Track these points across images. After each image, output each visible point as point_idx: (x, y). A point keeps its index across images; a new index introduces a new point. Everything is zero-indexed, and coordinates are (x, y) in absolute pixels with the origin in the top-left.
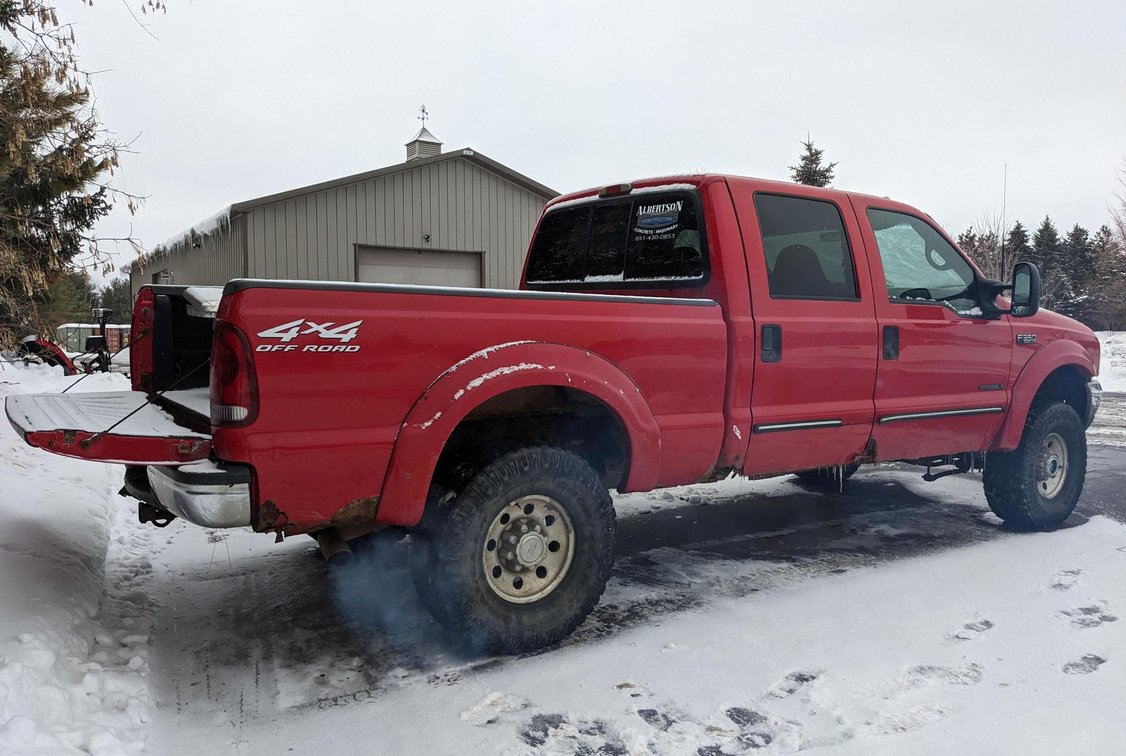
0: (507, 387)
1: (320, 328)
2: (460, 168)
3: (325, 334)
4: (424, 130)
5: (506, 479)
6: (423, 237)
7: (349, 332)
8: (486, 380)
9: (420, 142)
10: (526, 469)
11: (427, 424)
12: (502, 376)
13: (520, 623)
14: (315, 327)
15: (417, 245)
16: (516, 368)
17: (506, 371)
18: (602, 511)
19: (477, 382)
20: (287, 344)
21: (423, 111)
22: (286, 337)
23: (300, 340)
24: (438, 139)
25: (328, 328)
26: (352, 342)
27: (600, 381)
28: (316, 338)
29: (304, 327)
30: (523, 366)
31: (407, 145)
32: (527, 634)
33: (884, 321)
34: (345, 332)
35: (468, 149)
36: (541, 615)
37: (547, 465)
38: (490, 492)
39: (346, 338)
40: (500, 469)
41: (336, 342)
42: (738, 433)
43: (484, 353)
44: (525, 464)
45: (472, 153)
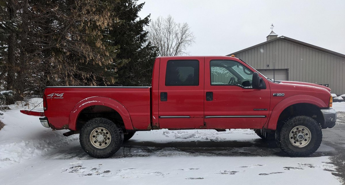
0: (89, 105)
1: (57, 94)
2: (280, 42)
3: (58, 95)
4: (272, 32)
5: (92, 123)
6: (267, 66)
7: (62, 95)
8: (85, 104)
9: (270, 36)
10: (96, 122)
11: (75, 112)
12: (89, 103)
13: (97, 152)
14: (56, 94)
15: (265, 68)
16: (91, 102)
17: (89, 102)
18: (115, 132)
19: (83, 104)
20: (51, 97)
21: (272, 26)
22: (51, 96)
23: (54, 97)
24: (277, 34)
25: (58, 94)
26: (62, 97)
27: (112, 105)
28: (56, 96)
29: (54, 94)
30: (93, 101)
31: (267, 37)
32: (98, 154)
33: (206, 91)
34: (61, 95)
35: (283, 36)
36: (102, 151)
37: (101, 121)
38: (88, 125)
39: (61, 96)
40: (91, 121)
41: (59, 97)
42: (154, 118)
43: (86, 99)
44: (96, 121)
45: (284, 37)
